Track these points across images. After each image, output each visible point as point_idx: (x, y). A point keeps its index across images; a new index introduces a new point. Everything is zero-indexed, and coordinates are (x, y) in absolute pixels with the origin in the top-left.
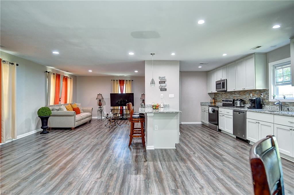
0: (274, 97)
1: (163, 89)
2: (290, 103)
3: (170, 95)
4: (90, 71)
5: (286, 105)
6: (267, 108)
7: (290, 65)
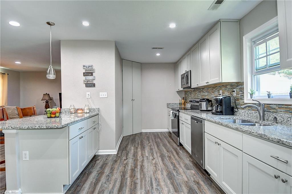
0: (251, 95)
1: (90, 85)
2: (280, 106)
3: (101, 93)
4: (18, 63)
5: (272, 111)
6: (242, 114)
7: (278, 33)
